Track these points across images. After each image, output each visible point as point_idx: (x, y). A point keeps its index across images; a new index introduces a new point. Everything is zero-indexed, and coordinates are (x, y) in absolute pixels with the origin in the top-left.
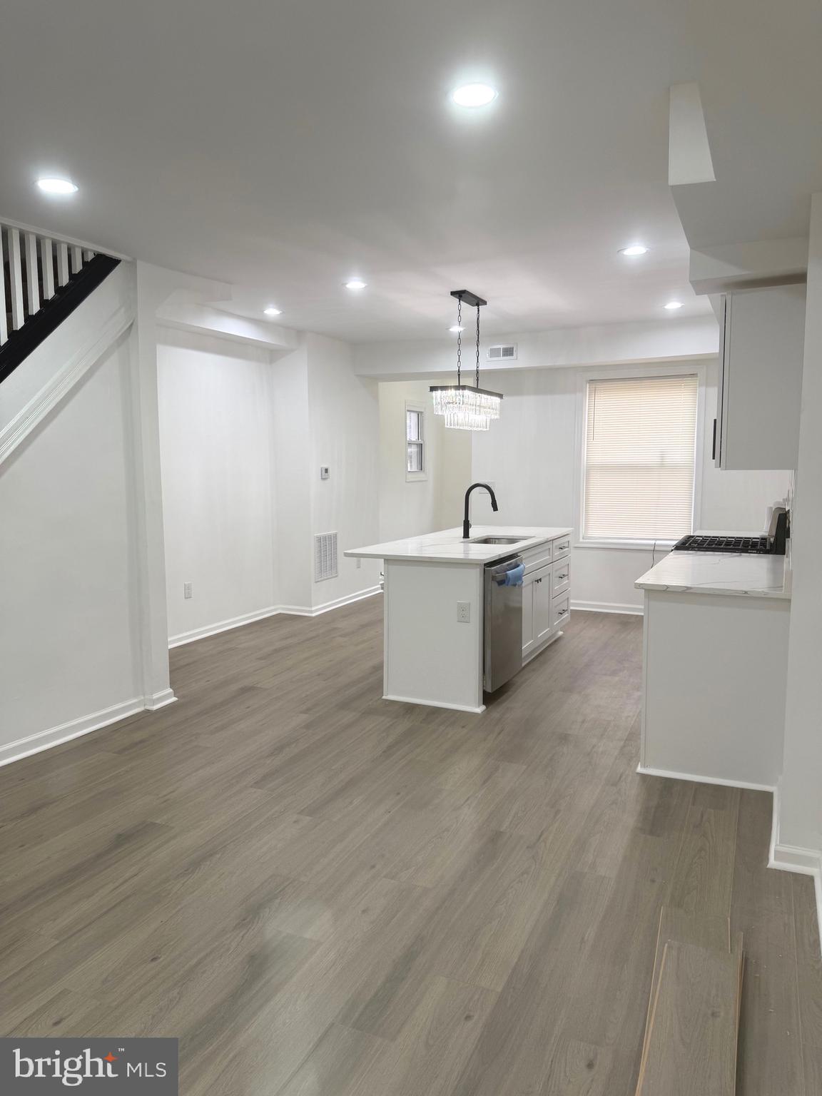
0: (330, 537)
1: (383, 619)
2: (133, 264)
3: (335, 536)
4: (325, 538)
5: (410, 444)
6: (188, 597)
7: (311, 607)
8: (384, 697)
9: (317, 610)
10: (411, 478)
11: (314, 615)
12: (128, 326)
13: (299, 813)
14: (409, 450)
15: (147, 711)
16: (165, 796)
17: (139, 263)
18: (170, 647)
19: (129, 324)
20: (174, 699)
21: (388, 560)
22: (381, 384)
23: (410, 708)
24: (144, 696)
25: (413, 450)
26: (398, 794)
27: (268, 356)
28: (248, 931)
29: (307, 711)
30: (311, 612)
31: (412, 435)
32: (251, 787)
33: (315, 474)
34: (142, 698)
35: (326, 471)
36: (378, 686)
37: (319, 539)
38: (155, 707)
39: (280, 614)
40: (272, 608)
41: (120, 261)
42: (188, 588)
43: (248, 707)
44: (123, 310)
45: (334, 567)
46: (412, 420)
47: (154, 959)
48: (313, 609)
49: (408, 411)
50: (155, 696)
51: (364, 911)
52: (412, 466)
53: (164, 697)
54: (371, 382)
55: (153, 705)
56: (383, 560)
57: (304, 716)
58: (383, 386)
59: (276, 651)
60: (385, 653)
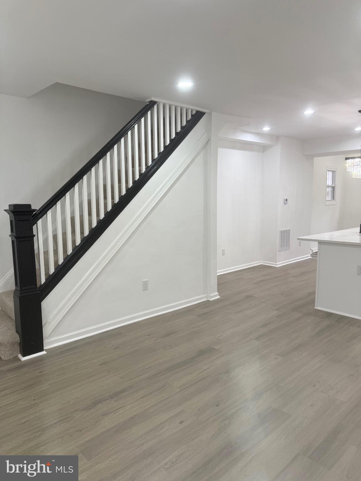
0: (287, 231)
1: (316, 269)
2: (210, 114)
3: (289, 230)
4: (284, 231)
5: (328, 187)
6: (223, 254)
7: (276, 263)
8: (315, 308)
9: (279, 264)
10: (328, 203)
11: (278, 266)
12: (207, 140)
13: (276, 355)
14: (327, 190)
15: (208, 301)
16: (218, 337)
17: (213, 113)
18: (218, 274)
19: (208, 139)
20: (219, 297)
21: (320, 242)
22: (315, 159)
23: (330, 315)
24: (207, 294)
25: (329, 190)
26: (325, 354)
27: (263, 148)
28: (257, 403)
29: (277, 310)
30: (277, 265)
31: (329, 182)
32: (254, 339)
33: (281, 202)
34: (206, 295)
35: (287, 200)
36: (313, 302)
37: (281, 232)
38: (212, 299)
39: (262, 265)
40: (258, 262)
41: (205, 113)
42: (223, 251)
43: (250, 305)
44: (205, 134)
45: (288, 245)
46: (330, 175)
47: (218, 406)
48: (277, 263)
49: (328, 171)
50: (212, 295)
51: (311, 405)
52: (329, 198)
53: (215, 296)
54: (310, 157)
55: (211, 298)
56: (318, 242)
57: (276, 312)
58: (316, 159)
59: (261, 281)
60: (317, 287)
